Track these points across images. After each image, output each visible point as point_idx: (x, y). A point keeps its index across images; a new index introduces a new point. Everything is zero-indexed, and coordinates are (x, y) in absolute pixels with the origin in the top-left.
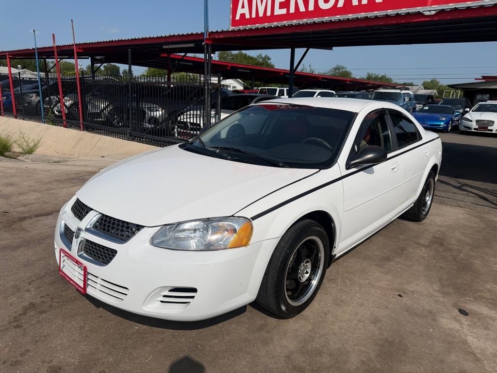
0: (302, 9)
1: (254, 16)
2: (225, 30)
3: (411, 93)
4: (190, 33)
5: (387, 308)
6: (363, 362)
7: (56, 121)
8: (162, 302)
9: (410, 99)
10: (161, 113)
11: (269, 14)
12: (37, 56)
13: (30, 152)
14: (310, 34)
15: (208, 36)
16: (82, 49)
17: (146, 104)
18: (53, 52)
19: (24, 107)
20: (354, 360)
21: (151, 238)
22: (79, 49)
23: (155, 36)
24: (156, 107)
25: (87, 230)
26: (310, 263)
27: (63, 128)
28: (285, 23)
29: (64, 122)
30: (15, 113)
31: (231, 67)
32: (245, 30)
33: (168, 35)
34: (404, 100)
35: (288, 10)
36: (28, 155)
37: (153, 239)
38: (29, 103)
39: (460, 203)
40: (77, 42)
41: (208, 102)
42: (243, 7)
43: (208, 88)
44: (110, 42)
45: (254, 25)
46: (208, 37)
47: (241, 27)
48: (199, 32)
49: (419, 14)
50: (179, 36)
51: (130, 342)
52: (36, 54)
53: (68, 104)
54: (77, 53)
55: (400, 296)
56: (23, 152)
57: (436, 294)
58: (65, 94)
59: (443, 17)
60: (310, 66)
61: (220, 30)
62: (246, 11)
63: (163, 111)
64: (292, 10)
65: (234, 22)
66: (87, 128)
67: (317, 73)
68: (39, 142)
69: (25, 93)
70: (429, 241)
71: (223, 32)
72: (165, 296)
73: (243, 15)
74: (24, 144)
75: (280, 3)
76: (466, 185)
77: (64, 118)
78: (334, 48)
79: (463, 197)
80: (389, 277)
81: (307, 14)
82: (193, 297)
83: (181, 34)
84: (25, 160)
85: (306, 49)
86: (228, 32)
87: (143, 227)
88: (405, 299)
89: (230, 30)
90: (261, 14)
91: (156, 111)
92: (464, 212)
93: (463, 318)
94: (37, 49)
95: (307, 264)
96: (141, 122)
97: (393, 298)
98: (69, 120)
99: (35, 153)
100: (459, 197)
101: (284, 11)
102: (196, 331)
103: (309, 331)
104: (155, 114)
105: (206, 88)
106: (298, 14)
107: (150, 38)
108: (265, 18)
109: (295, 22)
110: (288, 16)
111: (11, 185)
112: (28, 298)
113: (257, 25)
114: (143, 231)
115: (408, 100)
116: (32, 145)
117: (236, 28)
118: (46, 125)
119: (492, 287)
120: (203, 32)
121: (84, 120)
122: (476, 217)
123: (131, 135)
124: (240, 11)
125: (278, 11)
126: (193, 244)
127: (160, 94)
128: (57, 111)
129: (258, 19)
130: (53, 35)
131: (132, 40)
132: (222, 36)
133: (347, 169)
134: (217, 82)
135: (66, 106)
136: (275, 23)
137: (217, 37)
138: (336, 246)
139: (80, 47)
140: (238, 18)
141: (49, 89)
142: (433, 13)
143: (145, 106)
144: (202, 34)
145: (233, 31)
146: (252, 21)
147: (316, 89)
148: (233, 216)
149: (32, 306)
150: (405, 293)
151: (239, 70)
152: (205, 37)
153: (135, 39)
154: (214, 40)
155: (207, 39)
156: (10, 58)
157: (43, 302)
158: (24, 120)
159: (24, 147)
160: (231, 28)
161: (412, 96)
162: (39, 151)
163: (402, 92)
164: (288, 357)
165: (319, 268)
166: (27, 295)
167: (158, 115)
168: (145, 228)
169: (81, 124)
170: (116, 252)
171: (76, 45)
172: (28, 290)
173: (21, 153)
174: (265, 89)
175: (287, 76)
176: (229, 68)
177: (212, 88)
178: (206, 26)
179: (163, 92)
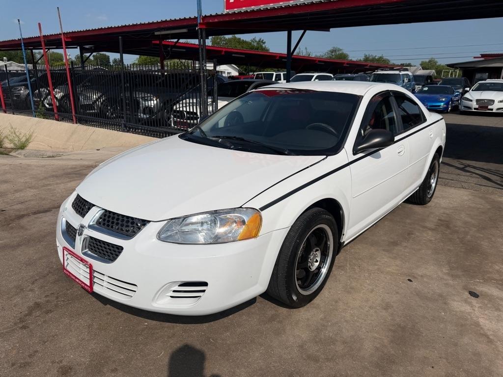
2: (219, 13)
3: (410, 74)
4: (182, 18)
5: (397, 293)
6: (377, 349)
7: (48, 114)
8: (172, 297)
9: (409, 81)
10: (155, 102)
12: (23, 47)
13: (22, 147)
14: (307, 16)
15: (201, 20)
16: (70, 38)
17: (140, 93)
18: (40, 42)
19: (13, 100)
20: (368, 347)
21: (158, 233)
22: (67, 38)
23: (147, 22)
24: (150, 96)
25: (90, 227)
26: (320, 251)
27: (55, 122)
28: (282, 4)
29: (56, 115)
30: (4, 108)
31: (225, 52)
32: (240, 13)
33: (159, 21)
34: (403, 81)
36: (20, 151)
38: (18, 96)
39: (463, 184)
40: (65, 31)
41: (204, 89)
43: (204, 75)
44: (99, 29)
45: (249, 8)
46: (202, 21)
47: (236, 10)
48: (192, 17)
50: (171, 21)
51: (140, 338)
52: (22, 44)
53: (58, 96)
54: (65, 42)
55: (410, 280)
56: (15, 147)
57: (445, 277)
58: (55, 86)
60: (306, 48)
61: (214, 14)
63: (158, 100)
65: (229, 6)
66: (80, 121)
67: (313, 56)
68: (31, 136)
69: (13, 87)
70: (436, 224)
71: (217, 16)
72: (174, 291)
74: (16, 139)
76: (469, 166)
77: (55, 111)
78: (331, 29)
79: (467, 178)
80: (398, 262)
82: (204, 291)
83: (173, 19)
84: (17, 156)
85: (303, 31)
86: (222, 15)
87: (149, 222)
88: (415, 284)
89: (224, 13)
91: (151, 100)
92: (468, 193)
93: (474, 300)
94: (24, 39)
95: (317, 253)
96: (135, 112)
97: (403, 282)
98: (61, 112)
99: (27, 148)
100: (463, 178)
102: (207, 324)
103: (321, 319)
104: (150, 103)
105: (202, 74)
107: (141, 24)
109: (292, 3)
111: (6, 182)
112: (34, 296)
113: (253, 7)
114: (148, 226)
115: (407, 81)
116: (24, 139)
117: (231, 11)
118: (37, 119)
119: (500, 268)
120: (196, 16)
121: (76, 113)
122: (480, 198)
123: (125, 126)
126: (201, 237)
127: (154, 82)
128: (47, 104)
130: (39, 24)
131: (122, 27)
132: (216, 20)
133: (354, 154)
134: (213, 68)
135: (56, 98)
136: (271, 5)
137: (211, 21)
138: (345, 233)
139: (69, 36)
141: (38, 81)
143: (139, 95)
144: (196, 18)
145: (227, 14)
147: (313, 73)
148: (241, 207)
149: (37, 305)
150: (415, 277)
151: (233, 55)
152: (199, 22)
153: (126, 26)
154: (208, 24)
155: (200, 23)
157: (48, 301)
158: (14, 114)
159: (16, 142)
160: (226, 11)
161: (411, 77)
162: (31, 146)
163: (401, 73)
164: (301, 346)
165: (328, 256)
166: (31, 295)
167: (153, 104)
168: (151, 222)
169: (74, 116)
170: (122, 248)
171: (64, 33)
172: (31, 290)
173: (13, 149)
174: (261, 74)
175: (283, 60)
176: (223, 53)
177: (208, 75)
178: (200, 10)
179: (157, 81)
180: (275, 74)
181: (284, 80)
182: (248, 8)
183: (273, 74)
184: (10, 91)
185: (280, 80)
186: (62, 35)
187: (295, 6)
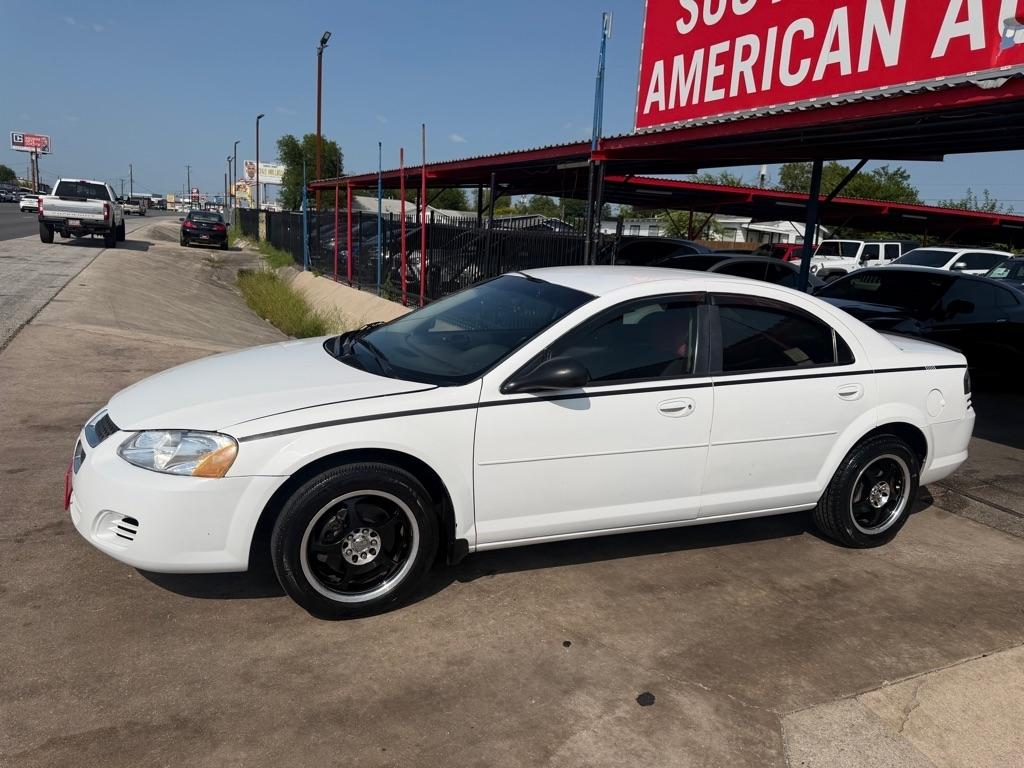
0: (751, 88)
1: (672, 105)
2: (625, 134)
5: (511, 651)
6: (348, 701)
7: (394, 293)
8: (118, 535)
11: (695, 101)
12: (380, 185)
15: (598, 146)
16: (435, 172)
18: (399, 177)
21: (120, 447)
22: (430, 173)
27: (398, 306)
28: (721, 117)
29: (404, 295)
30: (349, 278)
31: (754, 196)
35: (727, 92)
40: (429, 161)
42: (656, 90)
43: (592, 243)
45: (668, 124)
46: (599, 149)
47: (650, 129)
48: (586, 141)
49: (970, 88)
50: (558, 147)
52: (380, 181)
54: (426, 179)
55: (567, 644)
57: (644, 661)
62: (660, 97)
64: (734, 92)
65: (642, 120)
71: (621, 139)
72: (119, 526)
73: (655, 105)
75: (715, 78)
77: (404, 288)
78: (946, 157)
80: (598, 615)
81: (761, 97)
82: (134, 532)
85: (858, 160)
86: (628, 137)
87: (119, 429)
89: (632, 134)
90: (683, 103)
93: (631, 707)
94: (383, 173)
95: (375, 538)
98: (409, 294)
101: (720, 94)
103: (335, 643)
106: (744, 100)
107: (519, 152)
108: (691, 110)
109: (735, 114)
110: (726, 104)
113: (675, 123)
114: (116, 434)
117: (642, 131)
118: (380, 299)
119: (793, 685)
120: (592, 139)
121: (425, 294)
124: (652, 97)
125: (713, 95)
126: (162, 459)
129: (679, 112)
130: (402, 150)
131: (496, 156)
132: (620, 146)
133: (503, 391)
134: (614, 231)
136: (791, 103)
137: (612, 148)
139: (433, 170)
140: (647, 110)
142: (1002, 82)
144: (590, 143)
145: (637, 136)
146: (669, 115)
147: (959, 248)
151: (779, 203)
152: (593, 149)
154: (609, 153)
155: (596, 153)
156: (352, 188)
158: (359, 289)
160: (635, 130)
164: (256, 661)
168: (119, 431)
169: (421, 300)
170: (85, 456)
171: (427, 166)
175: (905, 216)
176: (750, 200)
177: (601, 244)
178: (597, 128)
180: (863, 244)
181: (886, 258)
183: (859, 244)
184: (363, 253)
185: (877, 258)
186: (423, 170)
187: (741, 121)
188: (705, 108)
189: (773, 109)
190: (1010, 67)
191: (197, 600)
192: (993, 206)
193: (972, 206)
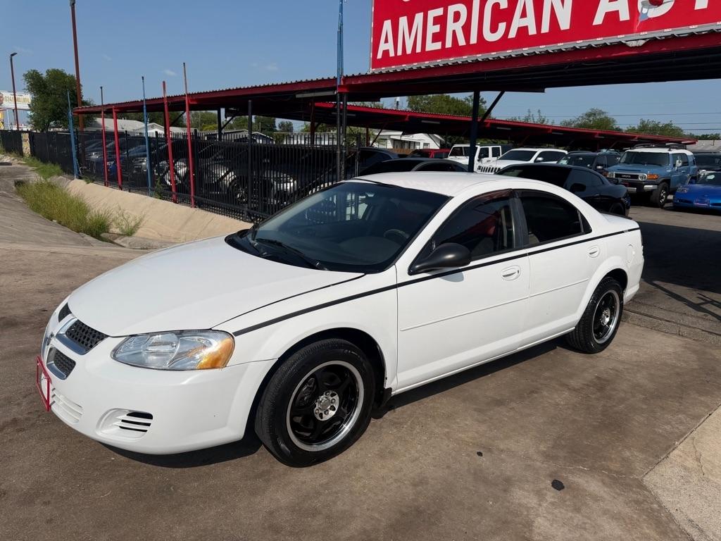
0: (462, 42)
1: (400, 53)
2: (364, 73)
3: (688, 153)
4: (320, 78)
5: (448, 467)
6: (365, 531)
7: (164, 194)
8: (121, 427)
10: (292, 184)
11: (419, 50)
12: (145, 110)
13: (130, 233)
15: (342, 82)
16: (196, 100)
17: (275, 172)
18: (163, 104)
19: (133, 174)
20: (355, 526)
21: (113, 351)
22: (192, 100)
23: (279, 83)
24: (287, 177)
25: (59, 336)
26: (337, 396)
27: (171, 204)
28: (440, 62)
29: (174, 196)
30: (120, 183)
31: (410, 117)
33: (294, 82)
34: (674, 165)
35: (444, 44)
36: (126, 238)
37: (115, 351)
38: (139, 169)
39: (683, 329)
40: (191, 91)
41: (341, 171)
42: (386, 41)
43: (341, 153)
44: (227, 90)
45: (399, 66)
46: (342, 84)
47: (384, 70)
48: (332, 77)
49: (621, 46)
50: (307, 82)
51: (96, 473)
52: (145, 107)
53: (182, 171)
54: (190, 105)
55: (480, 454)
56: (121, 233)
57: (535, 457)
58: (177, 158)
59: (655, 49)
61: (356, 74)
62: (390, 46)
63: (295, 182)
64: (449, 44)
65: (376, 63)
66: (199, 204)
68: (141, 220)
69: (133, 158)
70: (585, 383)
71: (360, 76)
72: (123, 421)
73: (386, 52)
74: (124, 223)
75: (433, 34)
76: (712, 302)
77: (173, 190)
78: (546, 90)
79: (694, 320)
80: (483, 428)
81: (469, 49)
82: (149, 425)
83: (309, 79)
84: (122, 244)
85: (499, 93)
86: (366, 76)
87: (108, 336)
88: (484, 461)
89: (368, 73)
90: (409, 51)
91: (287, 182)
92: (681, 343)
93: (552, 494)
94: (146, 100)
95: (334, 397)
96: (265, 196)
97: (468, 455)
98: (179, 194)
99: (136, 235)
100: (688, 320)
101: (438, 46)
102: (179, 470)
103: (321, 485)
104: (285, 186)
105: (338, 152)
106: (456, 50)
107: (273, 85)
108: (414, 57)
109: (451, 60)
110: (443, 52)
111: (67, 276)
112: (15, 412)
113: (403, 66)
114: (106, 340)
115: (680, 164)
116: (133, 224)
117: (377, 71)
118: (152, 199)
119: (632, 456)
120: (336, 76)
121: (195, 194)
122: (695, 352)
123: (249, 214)
124: (383, 47)
125: (432, 46)
128: (169, 181)
129: (405, 58)
130: (164, 83)
131: (252, 88)
132: (360, 82)
133: (410, 274)
135: (178, 175)
137: (353, 83)
139: (194, 98)
140: (379, 56)
141: (159, 150)
142: (641, 43)
143: (270, 175)
144: (335, 79)
145: (373, 75)
146: (397, 60)
147: (537, 148)
148: (211, 329)
149: (15, 421)
150: (490, 450)
151: (423, 121)
152: (338, 84)
154: (350, 87)
155: (340, 86)
156: (116, 112)
157: (27, 419)
158: (130, 192)
159: (124, 227)
160: (371, 71)
162: (140, 233)
163: (670, 153)
164: (271, 513)
165: (356, 407)
166: (15, 409)
167: (288, 188)
168: (109, 338)
169: (192, 200)
170: (74, 363)
171: (189, 95)
172: (18, 404)
173: (119, 235)
174: (461, 148)
176: (407, 119)
177: (347, 153)
178: (340, 68)
179: (302, 155)
180: (479, 148)
182: (389, 68)
183: (477, 148)
184: (128, 163)
185: (488, 156)
186: (186, 98)
187: (455, 65)
188: (426, 55)
189: (480, 57)
190: (646, 33)
191: (186, 469)
192: (544, 121)
193: (531, 121)
